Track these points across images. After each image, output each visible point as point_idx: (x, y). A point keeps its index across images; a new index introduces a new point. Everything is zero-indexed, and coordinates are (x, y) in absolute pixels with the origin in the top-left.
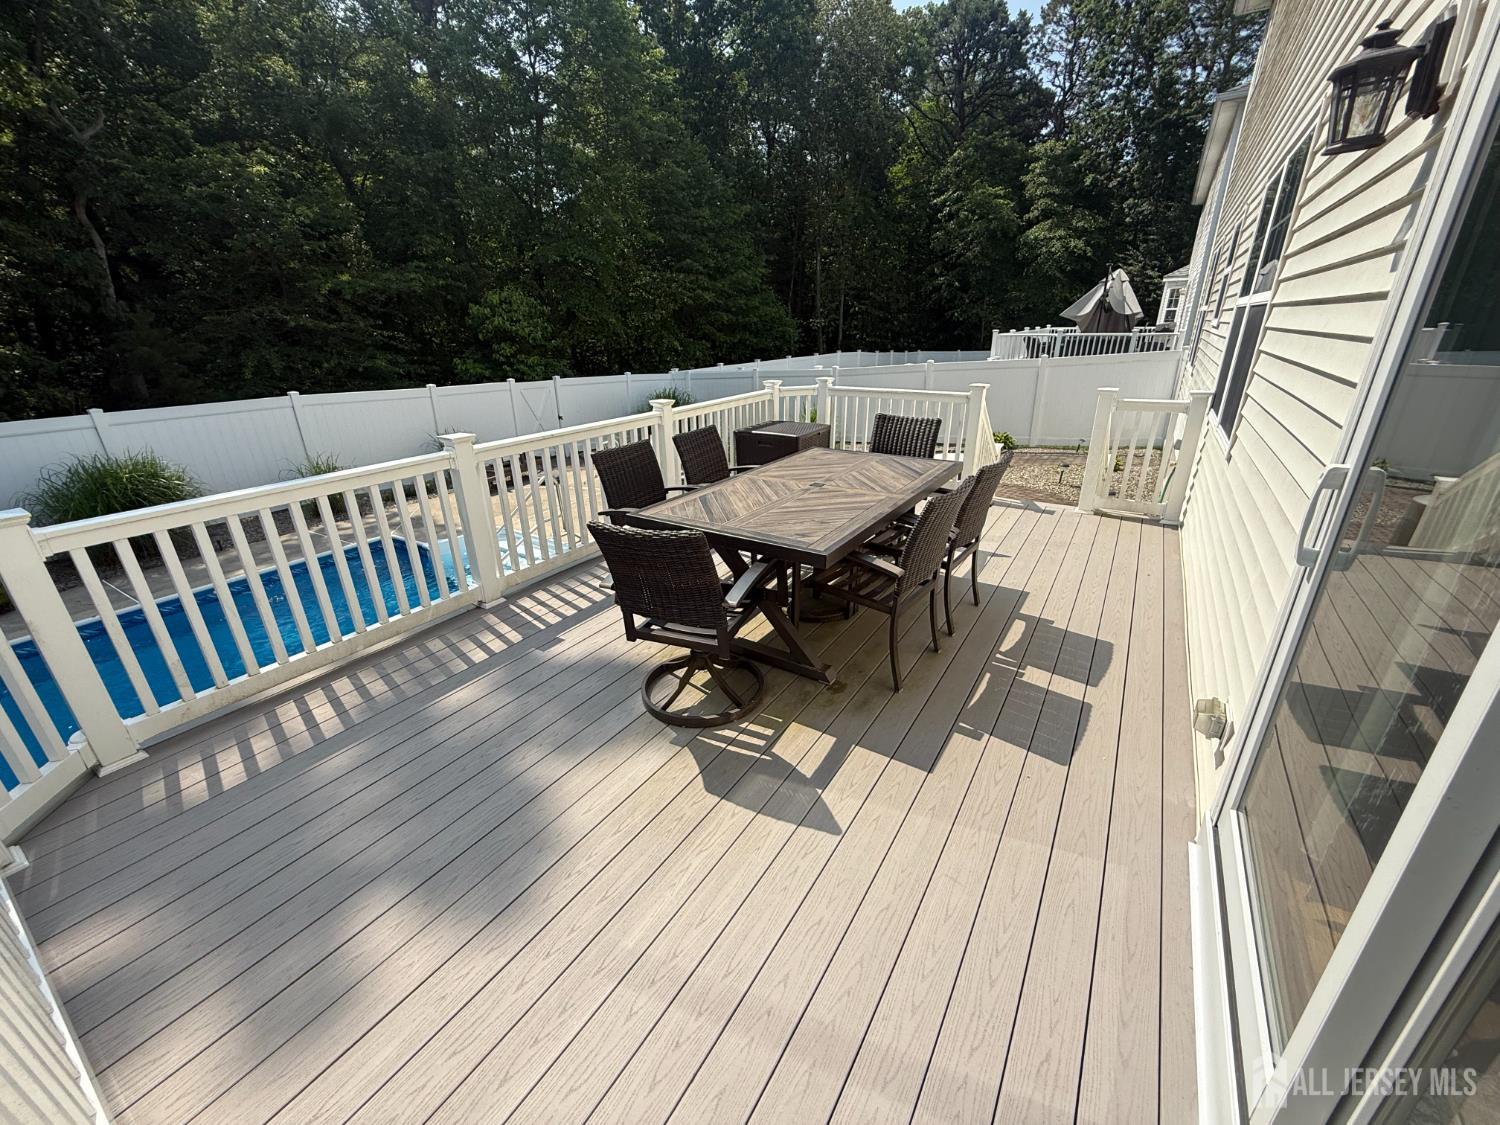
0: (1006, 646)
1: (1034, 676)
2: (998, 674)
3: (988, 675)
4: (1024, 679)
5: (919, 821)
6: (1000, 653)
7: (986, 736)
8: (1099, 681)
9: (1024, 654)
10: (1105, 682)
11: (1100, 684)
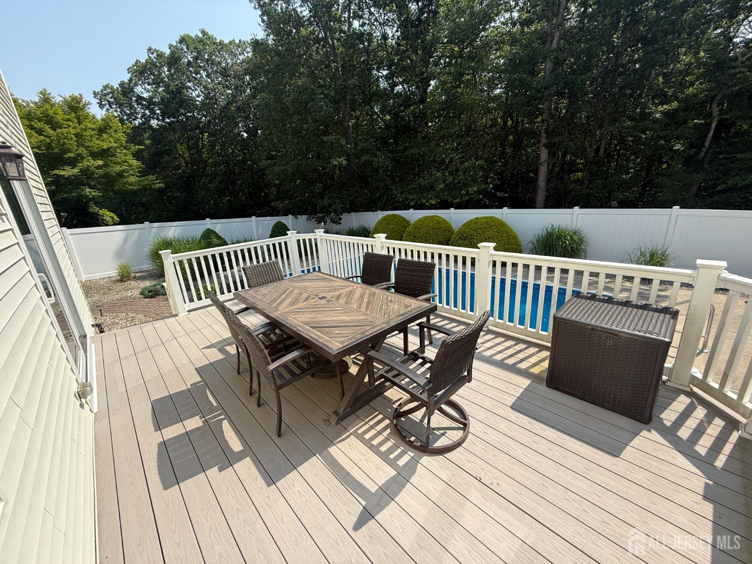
0: (226, 425)
1: (194, 423)
2: (212, 409)
3: (215, 404)
4: (198, 417)
5: (186, 361)
6: (224, 419)
7: (189, 387)
8: (159, 448)
9: (212, 431)
10: (155, 450)
11: (157, 447)
